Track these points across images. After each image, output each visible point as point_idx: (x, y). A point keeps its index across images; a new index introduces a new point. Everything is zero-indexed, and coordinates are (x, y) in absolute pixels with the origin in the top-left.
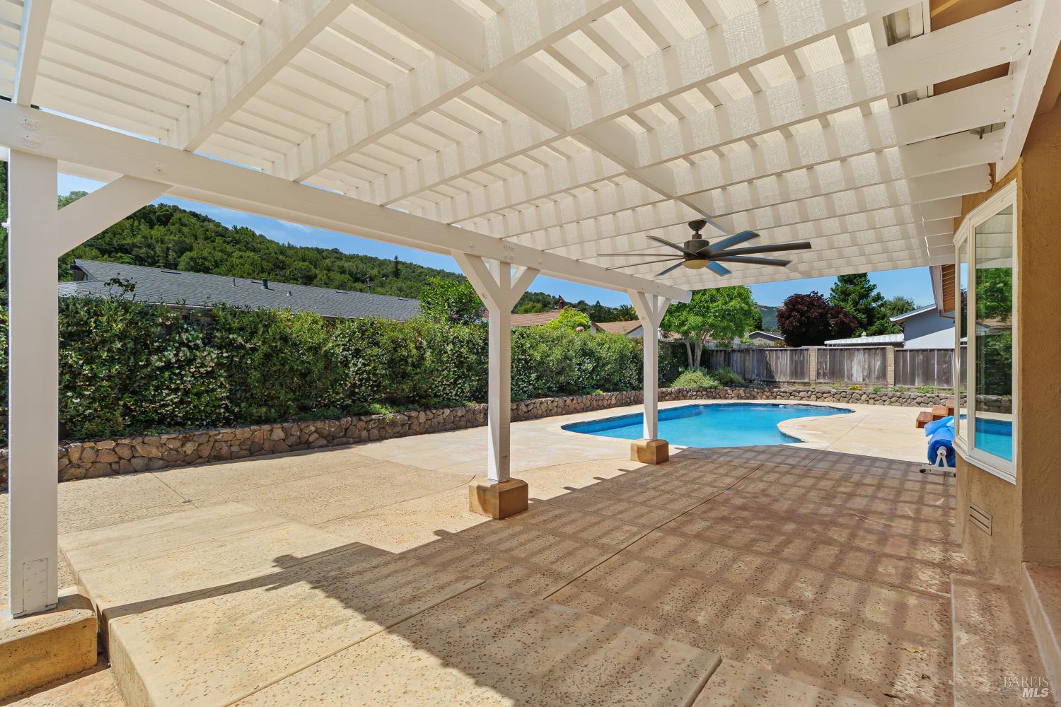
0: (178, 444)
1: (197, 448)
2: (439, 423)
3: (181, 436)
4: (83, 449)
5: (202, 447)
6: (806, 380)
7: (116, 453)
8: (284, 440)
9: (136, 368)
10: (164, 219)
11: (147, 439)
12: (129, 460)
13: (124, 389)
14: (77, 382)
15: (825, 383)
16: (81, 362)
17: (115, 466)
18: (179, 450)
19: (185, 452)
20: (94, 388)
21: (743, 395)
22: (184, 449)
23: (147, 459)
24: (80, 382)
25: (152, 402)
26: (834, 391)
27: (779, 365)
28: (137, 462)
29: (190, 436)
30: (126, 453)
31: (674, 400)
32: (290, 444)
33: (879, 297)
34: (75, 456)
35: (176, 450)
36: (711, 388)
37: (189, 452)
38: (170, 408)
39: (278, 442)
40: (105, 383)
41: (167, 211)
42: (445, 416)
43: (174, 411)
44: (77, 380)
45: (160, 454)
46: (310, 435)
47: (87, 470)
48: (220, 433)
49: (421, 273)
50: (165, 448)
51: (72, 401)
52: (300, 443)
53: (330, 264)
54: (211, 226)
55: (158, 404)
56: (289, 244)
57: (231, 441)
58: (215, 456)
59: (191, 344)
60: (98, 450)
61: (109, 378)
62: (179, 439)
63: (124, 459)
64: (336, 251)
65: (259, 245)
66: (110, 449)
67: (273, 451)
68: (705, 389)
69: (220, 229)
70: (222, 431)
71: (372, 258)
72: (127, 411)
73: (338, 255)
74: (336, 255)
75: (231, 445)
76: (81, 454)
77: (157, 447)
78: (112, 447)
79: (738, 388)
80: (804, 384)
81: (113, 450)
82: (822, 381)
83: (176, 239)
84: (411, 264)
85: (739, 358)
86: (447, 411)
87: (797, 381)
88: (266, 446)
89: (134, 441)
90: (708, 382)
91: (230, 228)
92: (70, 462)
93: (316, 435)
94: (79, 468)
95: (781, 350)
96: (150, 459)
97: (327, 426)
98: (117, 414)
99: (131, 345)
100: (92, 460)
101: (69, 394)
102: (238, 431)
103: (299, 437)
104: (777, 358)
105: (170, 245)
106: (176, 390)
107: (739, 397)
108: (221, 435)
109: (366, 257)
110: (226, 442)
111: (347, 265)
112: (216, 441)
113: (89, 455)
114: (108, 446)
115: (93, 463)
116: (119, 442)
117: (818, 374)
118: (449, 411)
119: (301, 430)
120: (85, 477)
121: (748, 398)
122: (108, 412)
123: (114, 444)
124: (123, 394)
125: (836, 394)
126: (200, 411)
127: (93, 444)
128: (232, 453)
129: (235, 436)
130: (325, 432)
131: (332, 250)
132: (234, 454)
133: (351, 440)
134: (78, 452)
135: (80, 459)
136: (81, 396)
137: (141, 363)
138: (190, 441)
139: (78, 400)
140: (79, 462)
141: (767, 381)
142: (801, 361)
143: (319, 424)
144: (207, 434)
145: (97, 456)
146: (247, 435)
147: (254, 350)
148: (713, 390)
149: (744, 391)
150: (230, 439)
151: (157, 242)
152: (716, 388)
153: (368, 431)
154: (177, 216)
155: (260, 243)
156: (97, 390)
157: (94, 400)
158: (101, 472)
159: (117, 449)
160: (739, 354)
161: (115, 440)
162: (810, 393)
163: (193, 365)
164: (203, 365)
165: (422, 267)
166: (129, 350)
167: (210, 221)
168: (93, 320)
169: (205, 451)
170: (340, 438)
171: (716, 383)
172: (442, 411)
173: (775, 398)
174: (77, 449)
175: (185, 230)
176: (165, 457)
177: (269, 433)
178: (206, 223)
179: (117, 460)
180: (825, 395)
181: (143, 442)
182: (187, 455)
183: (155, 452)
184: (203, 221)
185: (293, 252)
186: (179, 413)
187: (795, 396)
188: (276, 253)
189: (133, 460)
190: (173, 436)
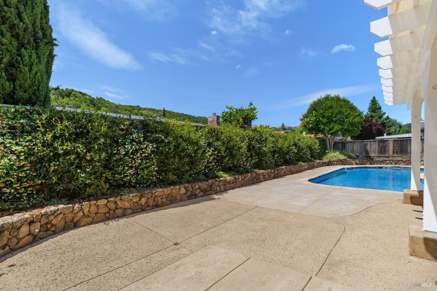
0: (138, 199)
1: (147, 201)
2: (246, 181)
3: (139, 194)
4: (90, 206)
5: (149, 200)
6: (387, 155)
7: (108, 207)
8: (185, 194)
9: (112, 155)
10: (68, 94)
11: (123, 197)
12: (114, 211)
13: (106, 167)
14: (82, 164)
15: (397, 156)
16: (85, 151)
17: (107, 215)
18: (139, 202)
19: (141, 203)
20: (91, 167)
21: (358, 162)
22: (141, 202)
23: (123, 209)
24: (84, 163)
25: (120, 174)
26: (404, 160)
27: (372, 148)
28: (119, 212)
29: (143, 194)
30: (112, 206)
31: (327, 166)
32: (188, 196)
33: (388, 118)
34: (86, 210)
35: (137, 203)
36: (343, 160)
37: (143, 204)
38: (129, 177)
39: (183, 195)
40: (97, 164)
41: (69, 91)
42: (248, 177)
43: (130, 179)
44: (82, 162)
45: (130, 206)
46: (196, 190)
47: (93, 218)
48: (157, 192)
49: (174, 115)
50: (132, 202)
51: (80, 176)
52: (192, 195)
53: (137, 112)
54: (87, 97)
55: (123, 175)
56: (119, 104)
57: (162, 196)
58: (155, 205)
59: (137, 140)
60: (98, 206)
61: (99, 161)
62: (138, 196)
63: (112, 210)
64: (138, 107)
65: (107, 105)
66: (104, 205)
67: (180, 200)
68: (341, 160)
69: (91, 98)
70: (158, 190)
71: (153, 109)
72: (107, 180)
73: (139, 108)
74: (138, 108)
75: (162, 198)
76: (89, 208)
77: (128, 202)
78: (105, 203)
79: (356, 160)
80: (386, 157)
81: (106, 205)
82: (396, 155)
83: (73, 103)
84: (170, 111)
85: (350, 146)
86: (249, 175)
87: (381, 156)
88: (178, 197)
89: (116, 199)
90: (342, 157)
91: (95, 98)
92: (84, 214)
93: (199, 190)
94: (89, 217)
95: (373, 141)
96: (125, 209)
97: (203, 185)
98: (102, 182)
99: (109, 141)
100: (96, 212)
101: (79, 171)
102: (165, 190)
103: (192, 192)
104: (371, 145)
105: (71, 106)
106: (131, 167)
107: (356, 164)
108: (158, 192)
109: (151, 109)
110: (160, 196)
111: (144, 112)
112: (155, 196)
113: (93, 209)
114: (103, 202)
115: (95, 213)
116: (109, 199)
117: (394, 152)
118: (250, 175)
119: (192, 188)
120: (92, 223)
121: (361, 164)
122: (98, 181)
123: (106, 201)
124: (105, 170)
125: (406, 161)
126: (144, 179)
127: (95, 202)
128: (163, 203)
129: (164, 193)
130: (203, 188)
131: (137, 106)
132: (164, 203)
133: (213, 192)
134: (88, 207)
135: (89, 212)
136: (85, 172)
137: (114, 152)
138: (143, 197)
139: (84, 175)
140: (89, 213)
141: (366, 156)
142: (384, 146)
143: (200, 184)
144: (151, 192)
145: (98, 209)
146: (169, 192)
147: (169, 143)
148: (344, 161)
149: (359, 161)
150: (162, 195)
151: (66, 104)
152: (345, 160)
153: (220, 186)
154: (73, 93)
155: (108, 104)
156: (93, 168)
157: (91, 174)
158: (100, 219)
159: (108, 205)
160: (350, 144)
161: (107, 199)
162: (392, 161)
163: (139, 153)
164: (144, 153)
165: (174, 112)
166: (108, 144)
167: (86, 95)
168: (89, 124)
169: (151, 203)
170: (208, 191)
171: (346, 157)
172: (247, 174)
173: (374, 164)
174: (87, 206)
175: (77, 99)
176: (132, 208)
177: (179, 190)
178: (85, 96)
179: (108, 211)
180: (400, 162)
181: (121, 199)
182: (143, 205)
183: (127, 205)
184: (84, 95)
185: (121, 107)
186: (134, 180)
187: (384, 163)
188: (114, 108)
189: (116, 210)
190: (135, 194)
